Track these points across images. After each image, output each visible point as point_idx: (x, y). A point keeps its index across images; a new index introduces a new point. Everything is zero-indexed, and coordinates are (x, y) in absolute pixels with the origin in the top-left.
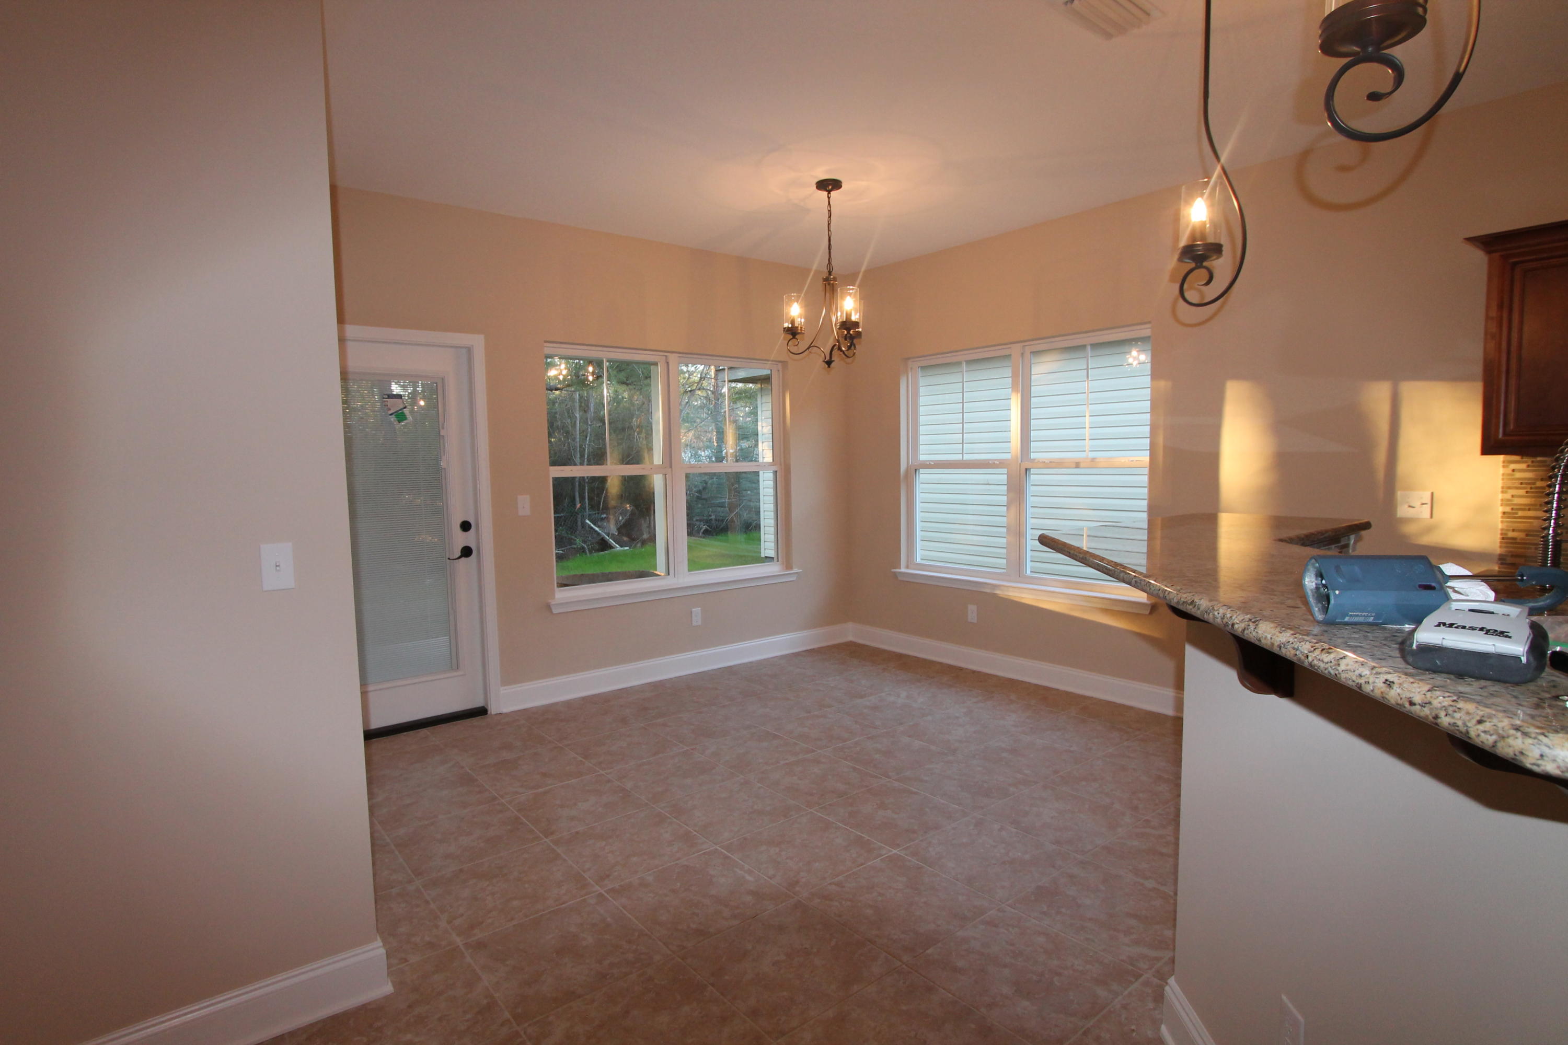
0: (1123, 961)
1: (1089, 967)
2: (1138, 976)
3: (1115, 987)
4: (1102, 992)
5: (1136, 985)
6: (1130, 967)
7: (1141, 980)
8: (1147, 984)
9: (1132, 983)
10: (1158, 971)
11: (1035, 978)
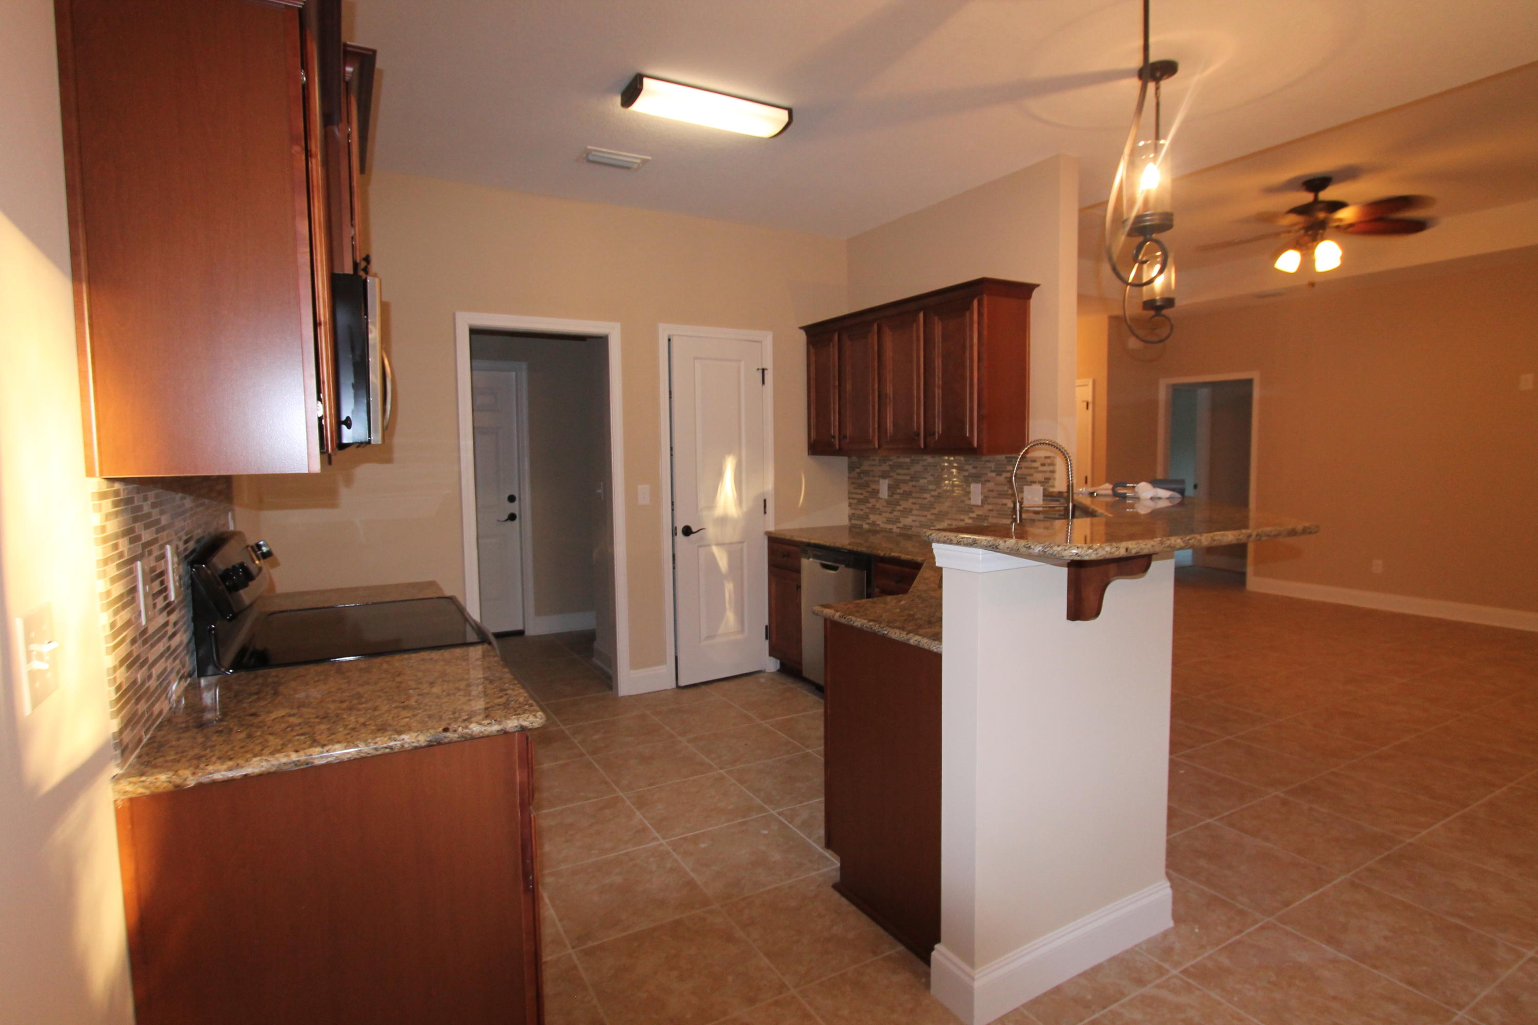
0: (1199, 989)
1: (1238, 987)
2: (1185, 972)
3: (1210, 964)
4: (1225, 961)
5: (1187, 965)
6: (1190, 981)
7: (1182, 968)
8: (1176, 964)
9: (1192, 966)
10: (1162, 975)
11: (1297, 982)
